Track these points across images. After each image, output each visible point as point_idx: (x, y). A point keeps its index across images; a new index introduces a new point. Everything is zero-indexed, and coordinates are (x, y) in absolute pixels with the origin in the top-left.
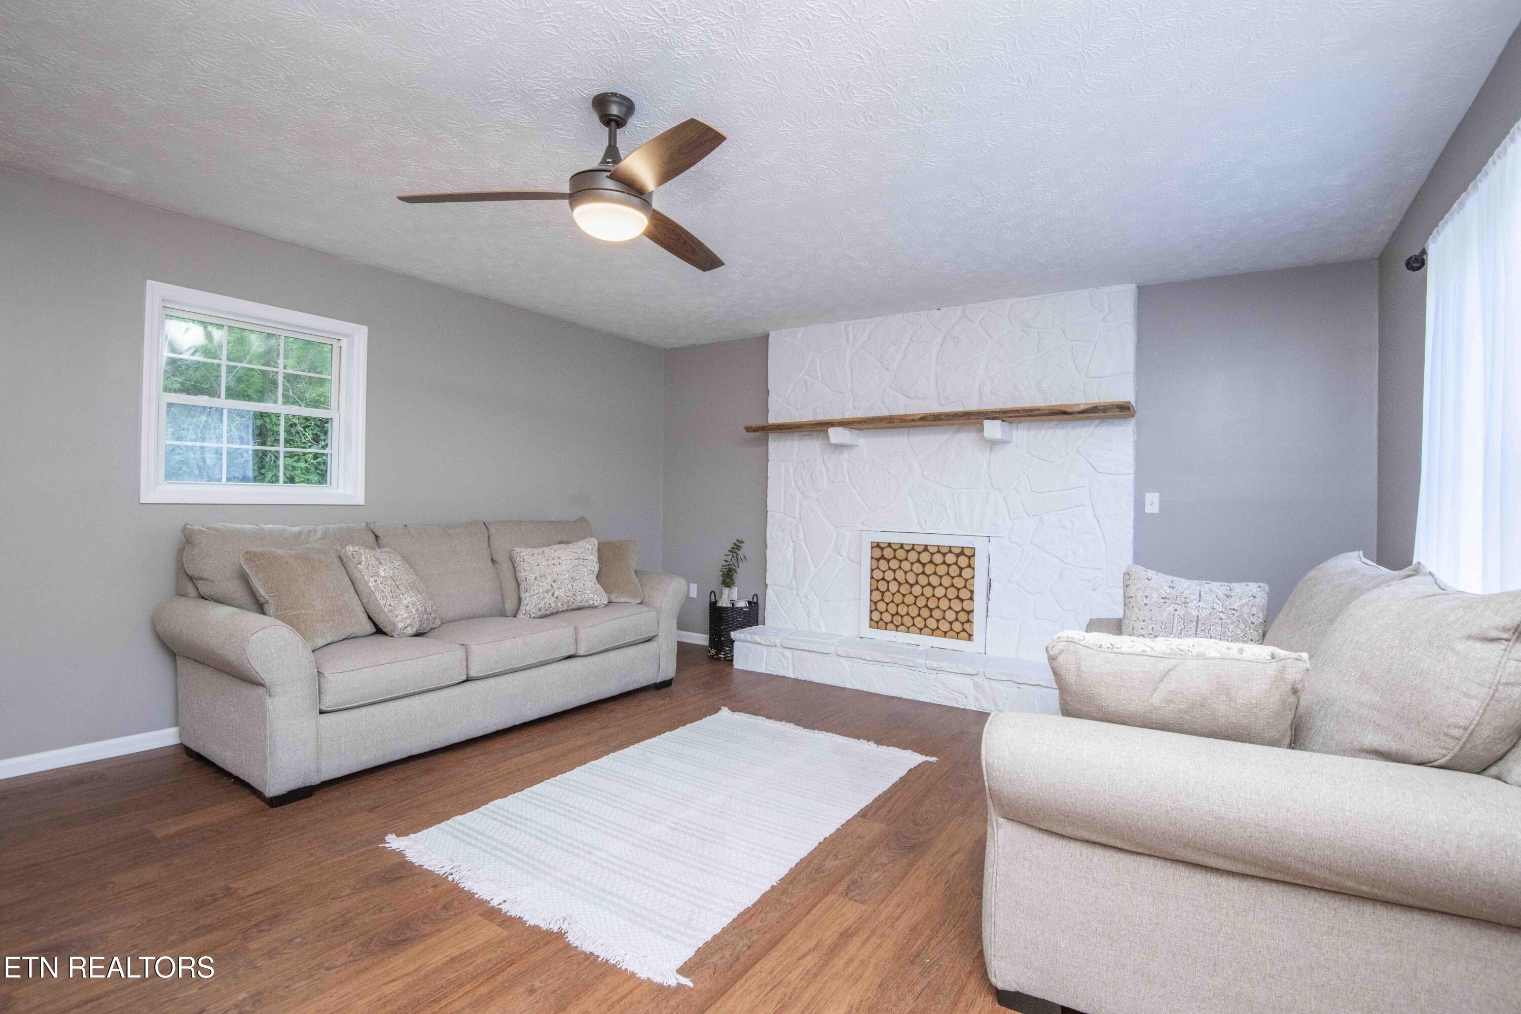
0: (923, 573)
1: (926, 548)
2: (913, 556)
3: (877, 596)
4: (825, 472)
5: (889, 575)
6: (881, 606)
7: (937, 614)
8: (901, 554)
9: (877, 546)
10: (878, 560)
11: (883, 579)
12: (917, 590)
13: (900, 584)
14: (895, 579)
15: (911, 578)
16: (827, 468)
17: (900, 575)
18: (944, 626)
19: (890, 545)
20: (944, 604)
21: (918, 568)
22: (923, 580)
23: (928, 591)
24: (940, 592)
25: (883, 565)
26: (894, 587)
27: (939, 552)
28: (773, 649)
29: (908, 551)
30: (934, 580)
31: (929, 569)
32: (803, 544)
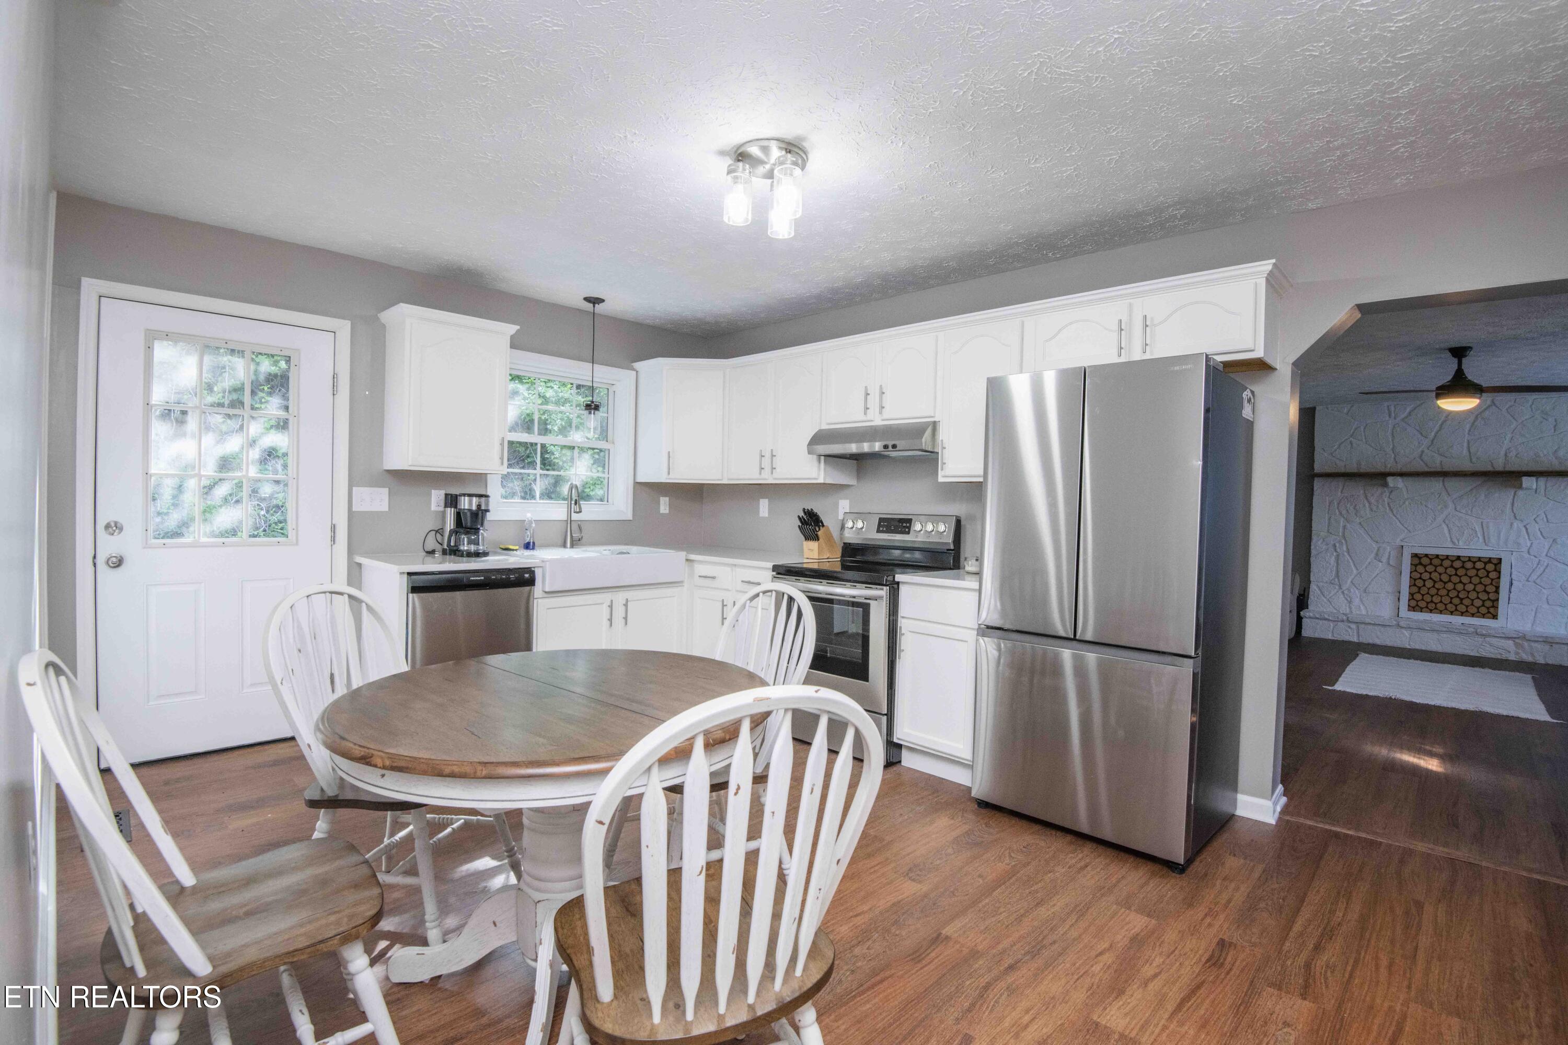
0: (1456, 574)
1: (1458, 558)
2: (1447, 563)
3: (1415, 589)
4: (1367, 505)
5: (1426, 576)
6: (1418, 597)
7: (1467, 602)
8: (1436, 562)
9: (1415, 556)
10: (1416, 566)
11: (1420, 578)
12: (1450, 586)
13: (1435, 582)
14: (1430, 578)
15: (1445, 578)
16: (1370, 503)
17: (1435, 576)
18: (1474, 610)
19: (1426, 555)
20: (1473, 595)
21: (1451, 571)
22: (1455, 579)
23: (1459, 587)
24: (1470, 587)
25: (1420, 569)
26: (1429, 584)
27: (1470, 560)
28: (1339, 623)
29: (1442, 560)
30: (1465, 579)
31: (1461, 572)
32: (1346, 554)
